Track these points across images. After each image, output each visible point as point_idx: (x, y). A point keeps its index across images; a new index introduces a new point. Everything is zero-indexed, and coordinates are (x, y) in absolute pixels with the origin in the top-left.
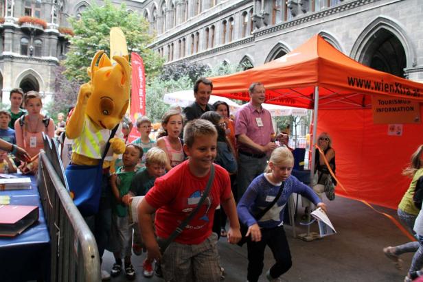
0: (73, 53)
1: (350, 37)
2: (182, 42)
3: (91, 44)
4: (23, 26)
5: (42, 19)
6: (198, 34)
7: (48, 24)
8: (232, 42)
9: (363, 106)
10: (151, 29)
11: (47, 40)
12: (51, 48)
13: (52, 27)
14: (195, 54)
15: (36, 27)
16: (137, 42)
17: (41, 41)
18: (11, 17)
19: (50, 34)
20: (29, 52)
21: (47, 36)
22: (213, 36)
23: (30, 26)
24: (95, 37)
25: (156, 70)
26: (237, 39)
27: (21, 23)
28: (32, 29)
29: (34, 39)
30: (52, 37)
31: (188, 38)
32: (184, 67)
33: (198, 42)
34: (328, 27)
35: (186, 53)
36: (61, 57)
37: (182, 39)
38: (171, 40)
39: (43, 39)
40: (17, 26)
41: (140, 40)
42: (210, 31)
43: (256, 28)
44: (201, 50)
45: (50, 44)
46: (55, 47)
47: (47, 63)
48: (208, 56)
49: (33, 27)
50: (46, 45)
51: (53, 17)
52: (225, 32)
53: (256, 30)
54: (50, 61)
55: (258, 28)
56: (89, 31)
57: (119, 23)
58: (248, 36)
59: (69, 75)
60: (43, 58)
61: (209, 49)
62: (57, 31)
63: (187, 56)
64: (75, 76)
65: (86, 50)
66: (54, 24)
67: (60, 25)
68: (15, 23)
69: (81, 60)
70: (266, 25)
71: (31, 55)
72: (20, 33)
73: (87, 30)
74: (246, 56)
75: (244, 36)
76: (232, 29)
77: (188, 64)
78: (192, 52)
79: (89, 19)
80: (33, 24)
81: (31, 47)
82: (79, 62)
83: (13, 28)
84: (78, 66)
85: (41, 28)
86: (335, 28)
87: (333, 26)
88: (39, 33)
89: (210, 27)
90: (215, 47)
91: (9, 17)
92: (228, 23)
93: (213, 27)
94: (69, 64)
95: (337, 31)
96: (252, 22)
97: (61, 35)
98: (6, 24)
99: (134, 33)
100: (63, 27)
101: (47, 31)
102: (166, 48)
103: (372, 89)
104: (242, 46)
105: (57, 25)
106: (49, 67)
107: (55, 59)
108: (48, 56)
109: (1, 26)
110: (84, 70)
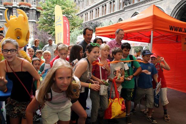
0: (42, 18)
1: (170, 8)
2: (92, 12)
3: (50, 14)
4: (21, 7)
5: (29, 3)
6: (99, 8)
7: (32, 5)
8: (114, 12)
9: (177, 41)
10: (78, 7)
11: (31, 13)
12: (33, 16)
13: (33, 7)
14: (97, 18)
15: (26, 7)
16: (70, 12)
17: (29, 13)
18: (16, 2)
19: (33, 10)
21: (31, 11)
22: (105, 10)
23: (23, 6)
24: (51, 10)
25: (79, 25)
26: (116, 10)
27: (20, 5)
28: (25, 8)
29: (26, 12)
30: (34, 11)
31: (94, 11)
32: (92, 23)
33: (99, 12)
34: (159, 4)
35: (93, 17)
36: (38, 20)
37: (91, 11)
38: (87, 12)
40: (18, 7)
41: (72, 11)
42: (104, 7)
43: (125, 5)
44: (100, 16)
45: (33, 14)
46: (35, 16)
47: (31, 23)
48: (103, 19)
49: (25, 7)
50: (31, 15)
51: (34, 2)
52: (111, 7)
53: (125, 6)
54: (33, 22)
55: (126, 5)
56: (48, 8)
57: (62, 4)
58: (121, 9)
59: (40, 28)
61: (104, 15)
62: (36, 9)
63: (94, 19)
65: (48, 17)
66: (34, 5)
67: (37, 6)
68: (17, 5)
69: (45, 21)
70: (130, 4)
74: (120, 18)
75: (120, 9)
76: (114, 6)
77: (93, 22)
78: (96, 17)
79: (49, 2)
80: (25, 5)
83: (16, 8)
84: (44, 24)
85: (29, 8)
86: (163, 5)
87: (162, 3)
88: (28, 10)
89: (104, 5)
90: (106, 15)
91: (15, 3)
92: (112, 3)
93: (106, 5)
94: (40, 23)
95: (164, 6)
96: (123, 2)
97: (38, 10)
98: (13, 6)
99: (69, 8)
101: (31, 8)
102: (84, 15)
103: (183, 32)
104: (119, 14)
105: (36, 6)
106: (32, 25)
107: (35, 21)
108: (32, 19)
109: (11, 6)
110: (47, 26)
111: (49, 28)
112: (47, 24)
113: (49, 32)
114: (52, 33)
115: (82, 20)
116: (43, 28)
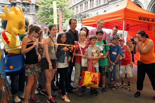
0: (40, 11)
3: (46, 7)
4: (23, 2)
6: (87, 2)
7: (32, 1)
8: (100, 5)
9: (149, 29)
10: (70, 1)
11: (31, 7)
12: (33, 10)
13: (33, 2)
14: (86, 10)
15: (27, 2)
16: (63, 6)
17: (29, 7)
19: (33, 4)
20: (25, 11)
22: (93, 3)
24: (47, 5)
26: (102, 4)
28: (26, 3)
29: (27, 7)
30: (33, 5)
31: (84, 4)
32: (81, 15)
33: (87, 6)
36: (37, 13)
37: (81, 5)
38: (77, 5)
39: (30, 6)
40: (21, 2)
42: (92, 1)
44: (89, 9)
45: (32, 8)
46: (34, 9)
47: (32, 15)
49: (26, 2)
50: (31, 9)
52: (97, 1)
54: (33, 14)
56: (45, 3)
59: (39, 19)
60: (30, 13)
61: (91, 8)
62: (35, 3)
63: (83, 11)
64: (41, 20)
65: (45, 10)
69: (43, 14)
71: (26, 12)
72: (22, 4)
73: (45, 2)
75: (105, 3)
77: (82, 14)
81: (26, 9)
82: (42, 14)
83: (19, 3)
84: (42, 16)
85: (29, 2)
88: (28, 4)
90: (93, 8)
97: (37, 5)
98: (17, 1)
99: (62, 3)
100: (37, 2)
101: (31, 3)
102: (75, 8)
103: (150, 21)
104: (104, 7)
105: (35, 1)
106: (33, 17)
107: (34, 14)
108: (32, 12)
109: (15, 2)
110: (44, 18)
111: (46, 19)
112: (44, 16)
113: (46, 23)
114: (48, 23)
115: (73, 12)
116: (41, 19)
